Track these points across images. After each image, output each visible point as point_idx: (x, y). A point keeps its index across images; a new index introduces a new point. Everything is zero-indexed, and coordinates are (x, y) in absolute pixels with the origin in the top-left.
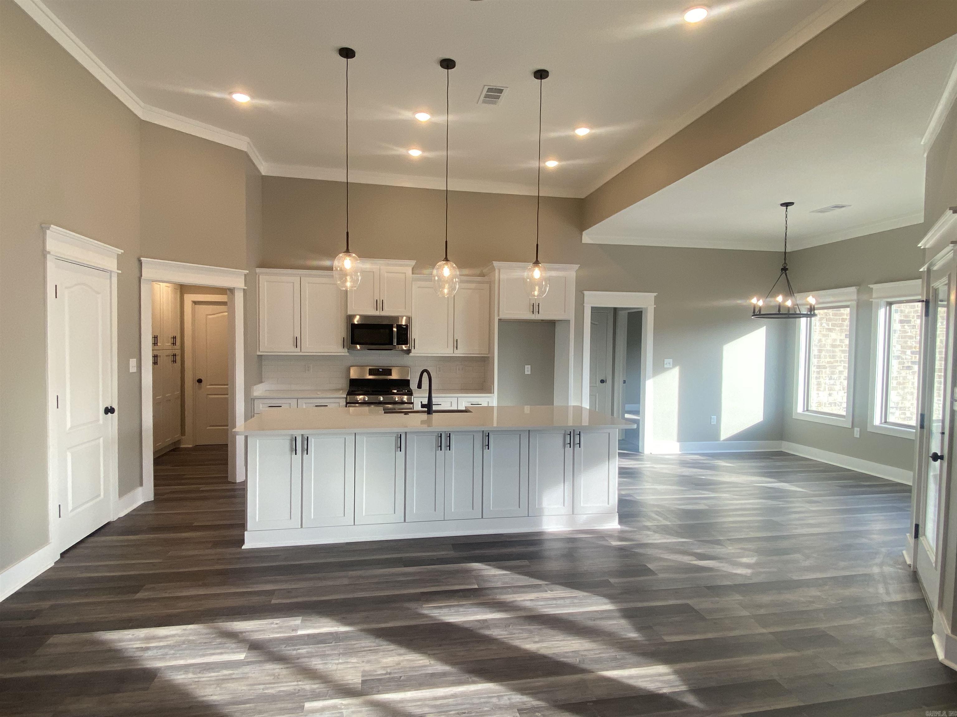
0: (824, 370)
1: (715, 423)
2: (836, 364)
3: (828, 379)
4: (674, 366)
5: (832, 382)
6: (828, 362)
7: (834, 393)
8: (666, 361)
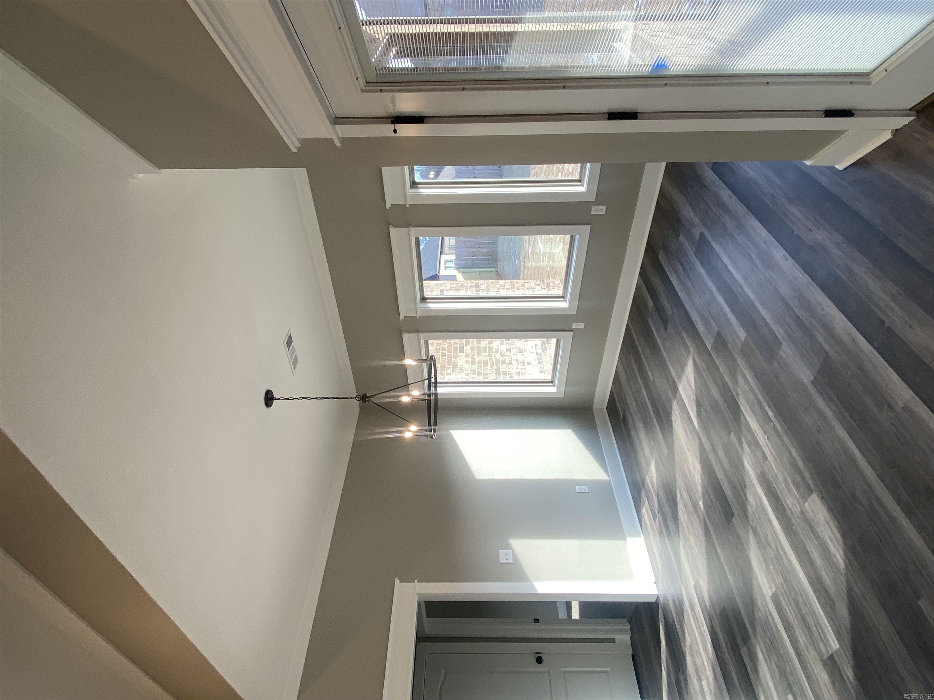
0: (501, 370)
1: (586, 487)
2: (494, 359)
3: (511, 366)
4: (508, 547)
5: (514, 363)
6: (492, 366)
7: (526, 360)
8: (502, 559)
